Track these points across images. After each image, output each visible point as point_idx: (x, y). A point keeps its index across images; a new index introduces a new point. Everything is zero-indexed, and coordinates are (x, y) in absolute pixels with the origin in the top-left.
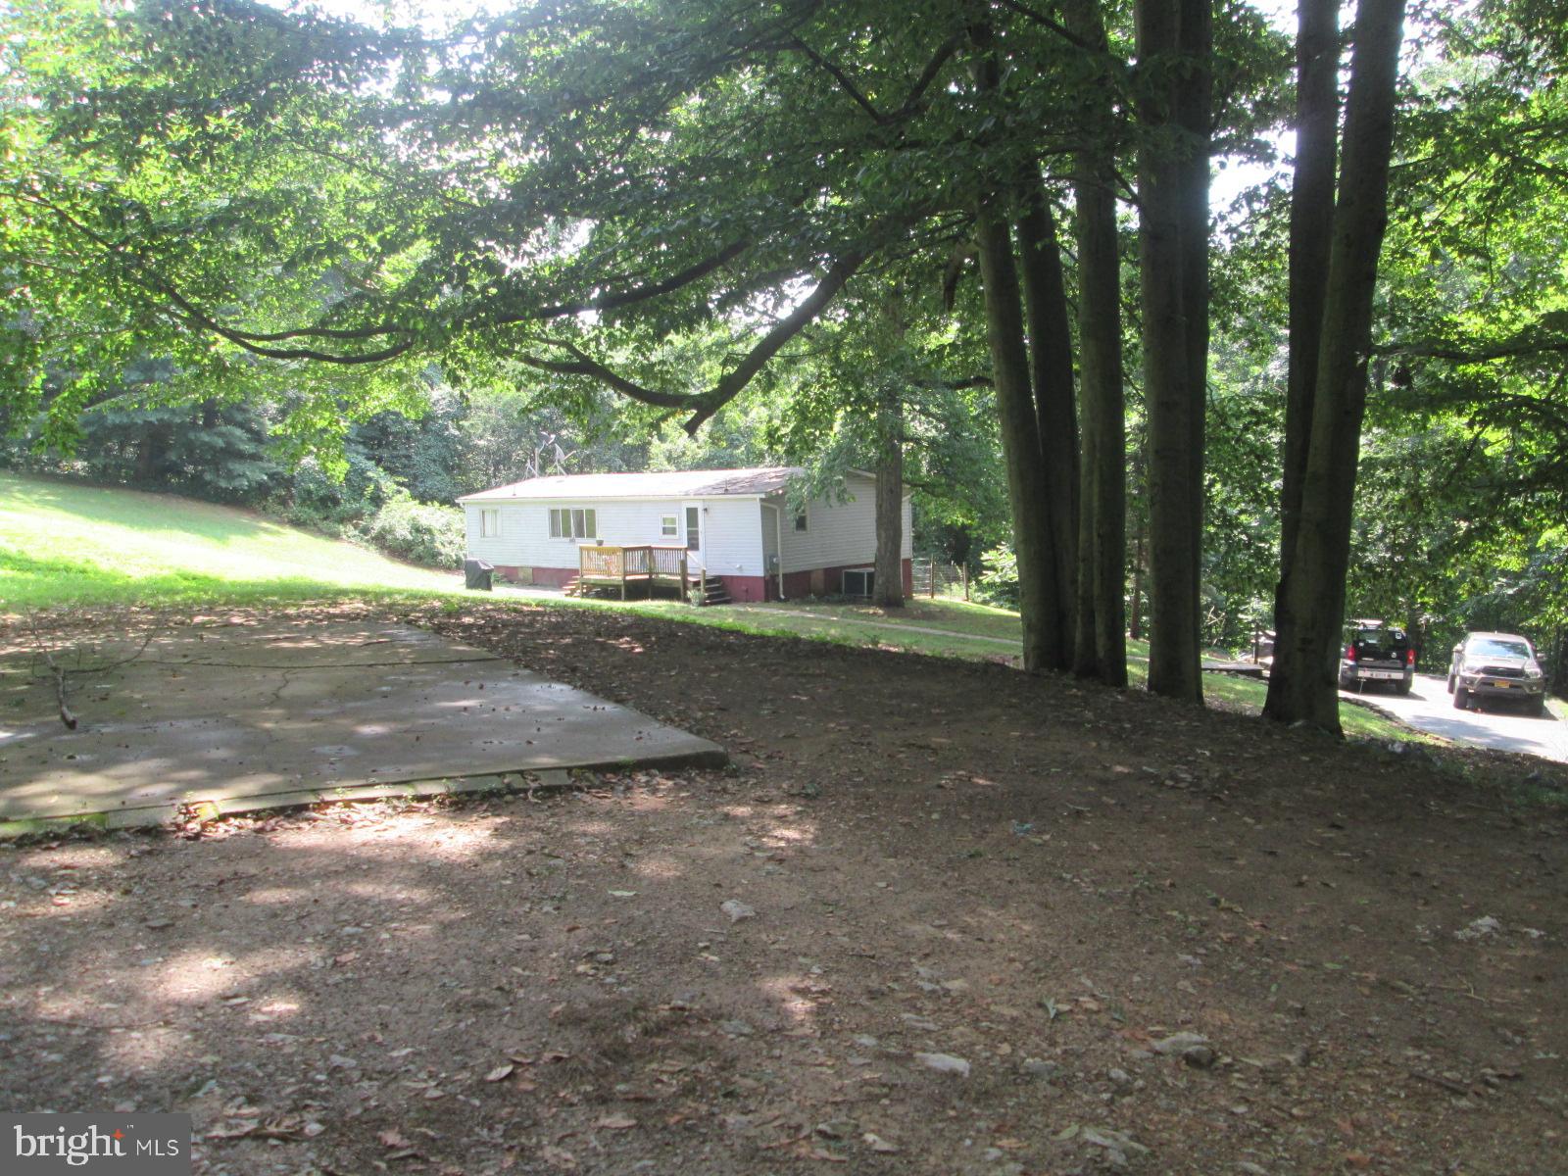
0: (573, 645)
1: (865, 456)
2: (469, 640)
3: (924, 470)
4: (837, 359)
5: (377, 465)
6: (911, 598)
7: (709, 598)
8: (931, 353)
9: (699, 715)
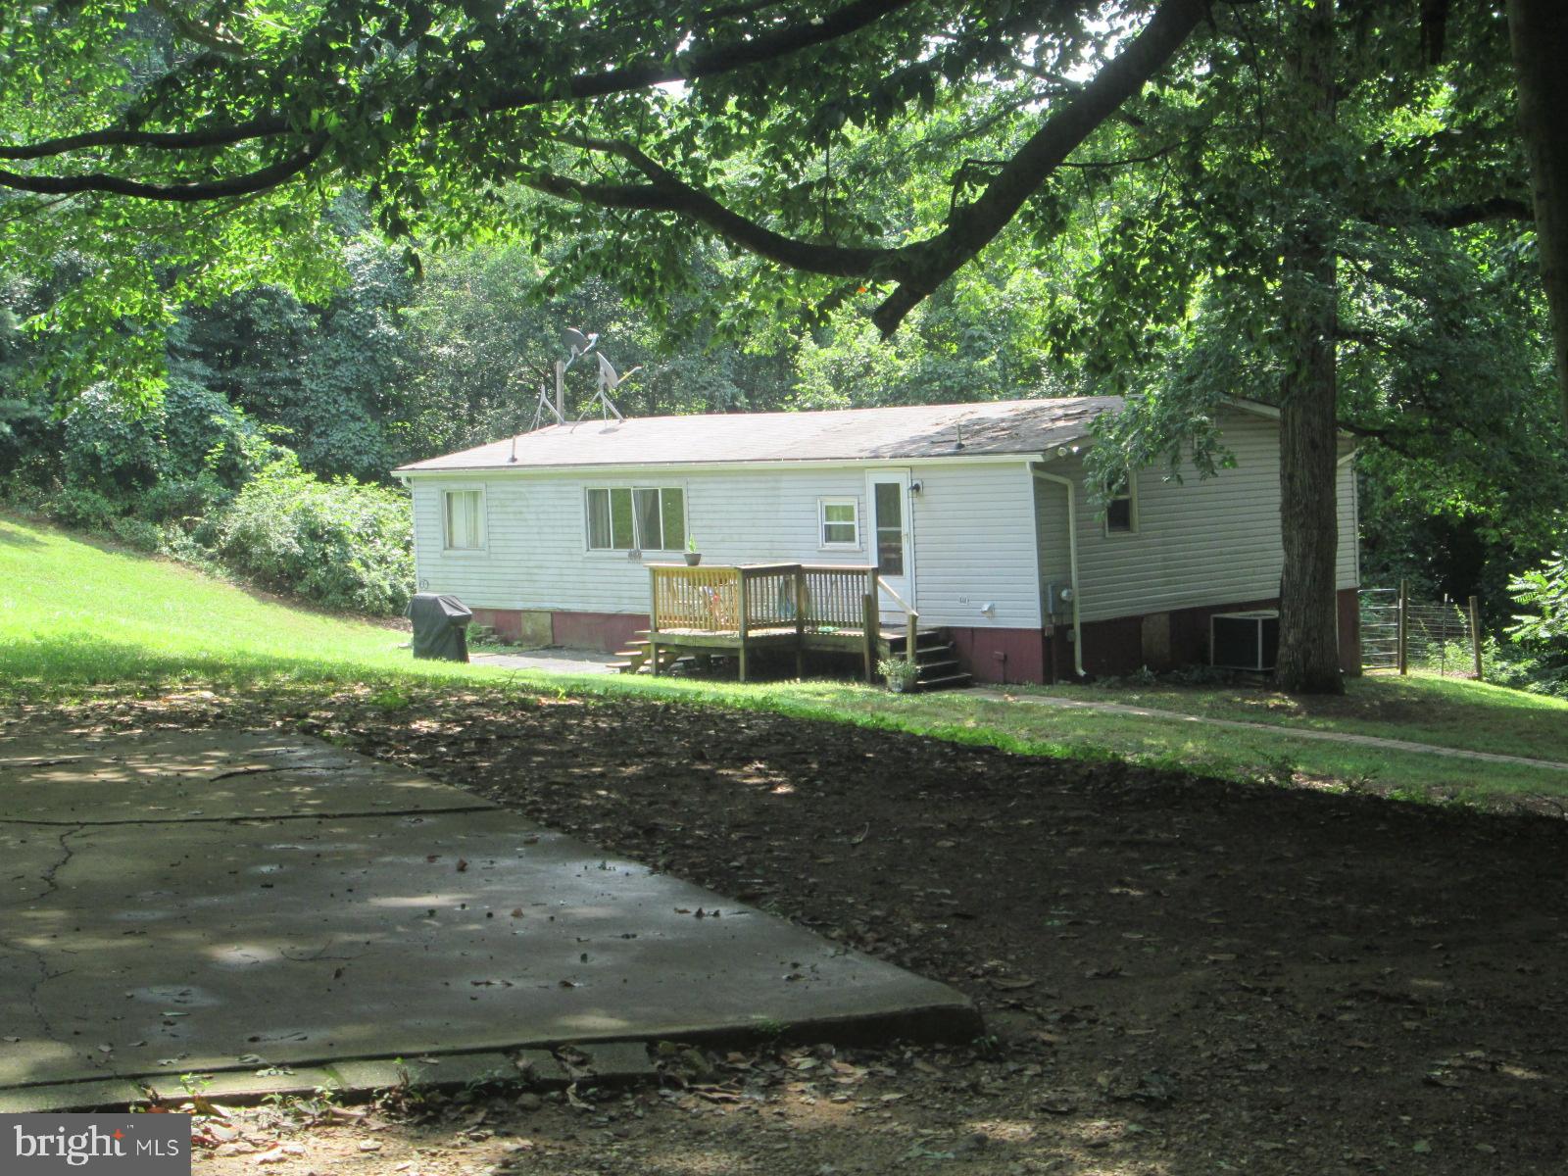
0: (646, 778)
1: (1257, 371)
2: (431, 767)
3: (1383, 397)
4: (1196, 169)
5: (232, 401)
6: (1358, 673)
7: (924, 675)
8: (1398, 153)
9: (917, 927)
